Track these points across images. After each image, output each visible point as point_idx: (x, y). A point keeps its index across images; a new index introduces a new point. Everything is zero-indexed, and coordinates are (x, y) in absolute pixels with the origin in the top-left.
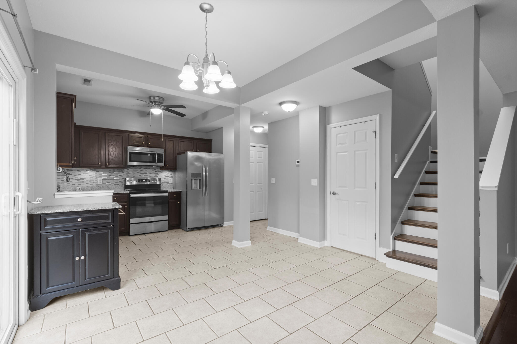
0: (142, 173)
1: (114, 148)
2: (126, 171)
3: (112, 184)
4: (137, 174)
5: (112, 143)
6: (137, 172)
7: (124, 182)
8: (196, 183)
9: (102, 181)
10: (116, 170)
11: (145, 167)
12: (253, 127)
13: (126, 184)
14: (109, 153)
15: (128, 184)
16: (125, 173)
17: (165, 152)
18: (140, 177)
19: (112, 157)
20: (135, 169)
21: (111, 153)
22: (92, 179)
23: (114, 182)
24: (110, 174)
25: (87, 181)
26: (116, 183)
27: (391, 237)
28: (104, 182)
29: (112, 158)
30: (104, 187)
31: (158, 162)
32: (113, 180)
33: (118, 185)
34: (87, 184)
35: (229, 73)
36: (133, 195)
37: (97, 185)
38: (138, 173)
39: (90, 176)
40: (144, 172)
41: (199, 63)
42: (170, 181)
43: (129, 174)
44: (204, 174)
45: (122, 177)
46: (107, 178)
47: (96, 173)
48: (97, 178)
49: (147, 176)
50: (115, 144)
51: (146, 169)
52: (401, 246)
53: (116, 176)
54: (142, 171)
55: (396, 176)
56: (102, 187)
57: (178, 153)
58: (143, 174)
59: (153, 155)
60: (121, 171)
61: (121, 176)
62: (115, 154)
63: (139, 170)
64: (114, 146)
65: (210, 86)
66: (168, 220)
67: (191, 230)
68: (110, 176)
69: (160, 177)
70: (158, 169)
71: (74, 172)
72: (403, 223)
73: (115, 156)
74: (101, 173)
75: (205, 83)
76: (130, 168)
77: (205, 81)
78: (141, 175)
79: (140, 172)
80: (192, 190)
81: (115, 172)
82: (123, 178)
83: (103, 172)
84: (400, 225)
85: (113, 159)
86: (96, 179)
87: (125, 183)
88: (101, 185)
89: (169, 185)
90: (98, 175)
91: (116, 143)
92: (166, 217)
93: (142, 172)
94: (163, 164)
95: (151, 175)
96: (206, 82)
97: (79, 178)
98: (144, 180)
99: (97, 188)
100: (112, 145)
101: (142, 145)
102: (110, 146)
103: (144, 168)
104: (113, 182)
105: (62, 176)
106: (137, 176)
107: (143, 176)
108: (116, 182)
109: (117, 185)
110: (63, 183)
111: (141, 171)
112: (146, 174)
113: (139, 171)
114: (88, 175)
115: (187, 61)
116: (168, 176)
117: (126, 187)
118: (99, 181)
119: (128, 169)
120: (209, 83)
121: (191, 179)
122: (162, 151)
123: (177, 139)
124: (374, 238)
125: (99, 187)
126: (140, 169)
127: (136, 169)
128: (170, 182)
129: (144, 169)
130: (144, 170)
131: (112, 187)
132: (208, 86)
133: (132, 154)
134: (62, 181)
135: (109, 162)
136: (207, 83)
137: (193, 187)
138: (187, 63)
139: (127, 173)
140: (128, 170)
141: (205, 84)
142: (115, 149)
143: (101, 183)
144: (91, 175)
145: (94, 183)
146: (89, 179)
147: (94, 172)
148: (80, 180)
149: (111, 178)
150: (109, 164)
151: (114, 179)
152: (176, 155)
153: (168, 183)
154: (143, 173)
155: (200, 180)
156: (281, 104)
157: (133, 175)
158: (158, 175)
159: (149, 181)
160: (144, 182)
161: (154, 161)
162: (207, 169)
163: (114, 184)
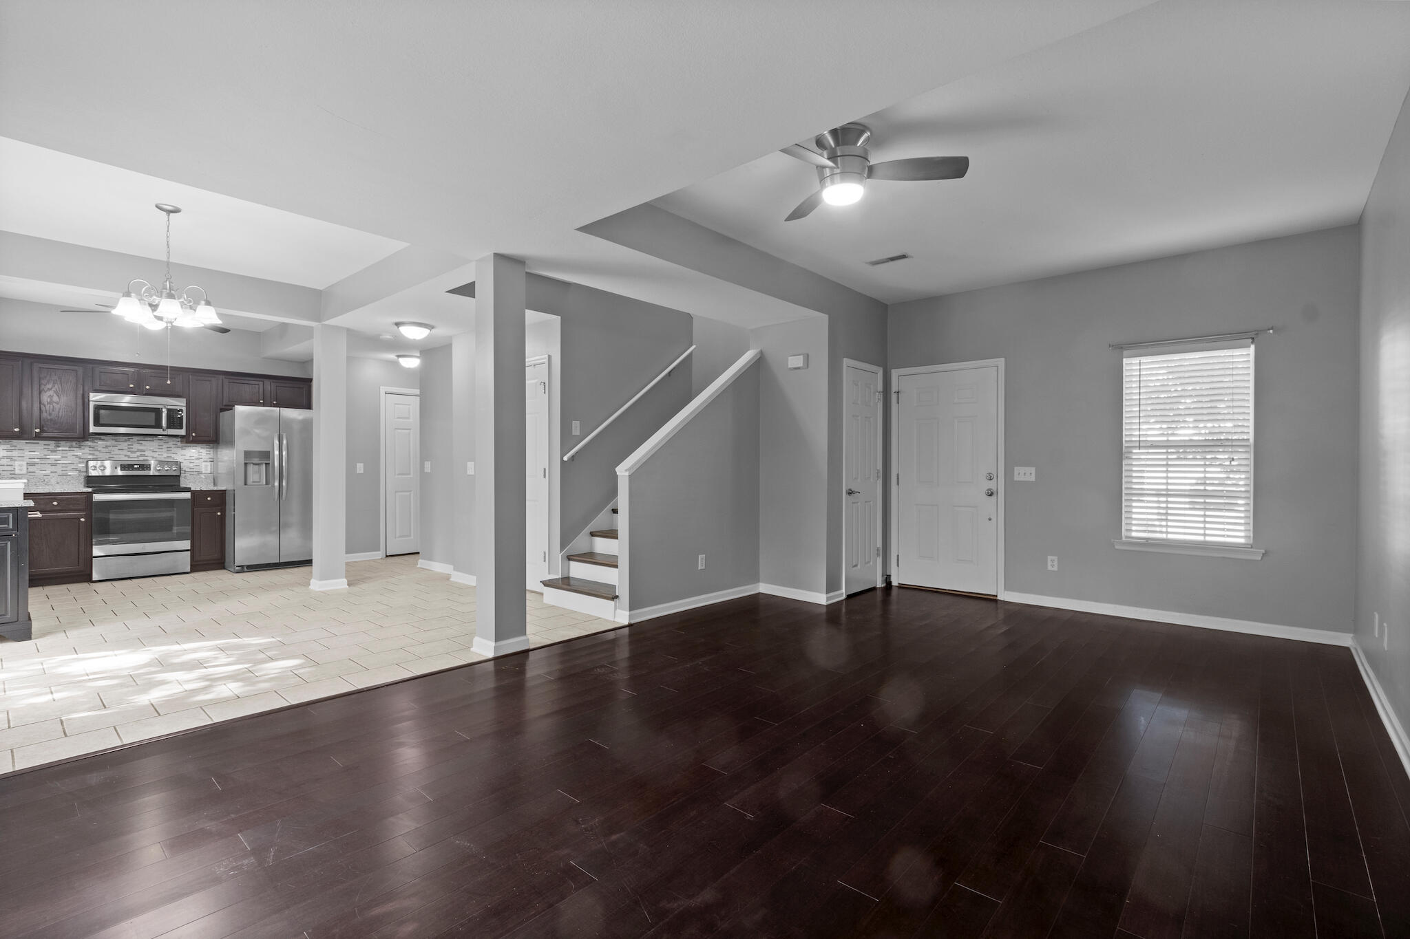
0: (131, 450)
1: (55, 395)
2: (90, 447)
3: (53, 474)
4: (117, 452)
5: (49, 386)
6: (119, 447)
7: (84, 470)
8: (259, 472)
9: (24, 468)
10: (62, 443)
12: (399, 356)
13: (90, 475)
14: (42, 406)
15: (93, 473)
16: (87, 450)
17: (188, 406)
18: (126, 459)
19: (50, 414)
20: (114, 443)
21: (47, 407)
23: (59, 469)
24: (46, 452)
26: (64, 472)
27: (560, 555)
28: (31, 468)
29: (49, 417)
30: (31, 480)
31: (169, 427)
32: (55, 464)
33: (68, 477)
36: (98, 497)
37: (13, 476)
38: (123, 449)
42: (206, 468)
43: (96, 453)
44: (277, 453)
45: (80, 458)
46: (38, 460)
47: (8, 450)
48: (12, 460)
49: (146, 458)
50: (56, 386)
51: (144, 442)
52: (579, 571)
53: (62, 457)
54: (132, 445)
55: (565, 458)
57: (224, 407)
58: (133, 452)
59: (158, 412)
60: (77, 446)
61: (77, 456)
62: (57, 410)
63: (126, 444)
64: (56, 392)
66: (192, 550)
67: (246, 570)
68: (48, 457)
69: (179, 458)
72: (593, 534)
73: (59, 412)
74: (23, 450)
76: (100, 439)
78: (129, 454)
79: (127, 448)
80: (246, 486)
81: (60, 449)
82: (81, 460)
83: (27, 448)
84: (588, 537)
85: (51, 420)
86: (10, 463)
87: (87, 471)
88: (23, 476)
89: (203, 476)
90: (15, 453)
91: (60, 386)
92: (186, 544)
93: (131, 448)
94: (183, 432)
95: (156, 455)
98: (135, 466)
100: (49, 389)
101: (130, 390)
102: (46, 392)
104: (54, 468)
106: (117, 456)
107: (135, 458)
108: (64, 469)
109: (65, 477)
111: (129, 445)
112: (143, 453)
113: (124, 445)
116: (201, 457)
117: (90, 481)
118: (17, 468)
119: (96, 441)
121: (246, 464)
122: (179, 404)
123: (221, 377)
124: (543, 560)
126: (126, 441)
127: (116, 441)
128: (206, 470)
130: (138, 443)
131: (52, 481)
133: (102, 409)
135: (43, 427)
137: (251, 480)
139: (91, 449)
140: (92, 444)
142: (57, 397)
143: (24, 472)
145: (5, 472)
147: (5, 447)
149: (49, 461)
150: (42, 431)
151: (59, 462)
152: (219, 411)
153: (199, 473)
154: (133, 450)
155: (266, 464)
156: (398, 324)
157: (108, 455)
158: (173, 456)
159: (150, 468)
160: (137, 469)
161: (158, 426)
162: (285, 442)
163: (57, 474)
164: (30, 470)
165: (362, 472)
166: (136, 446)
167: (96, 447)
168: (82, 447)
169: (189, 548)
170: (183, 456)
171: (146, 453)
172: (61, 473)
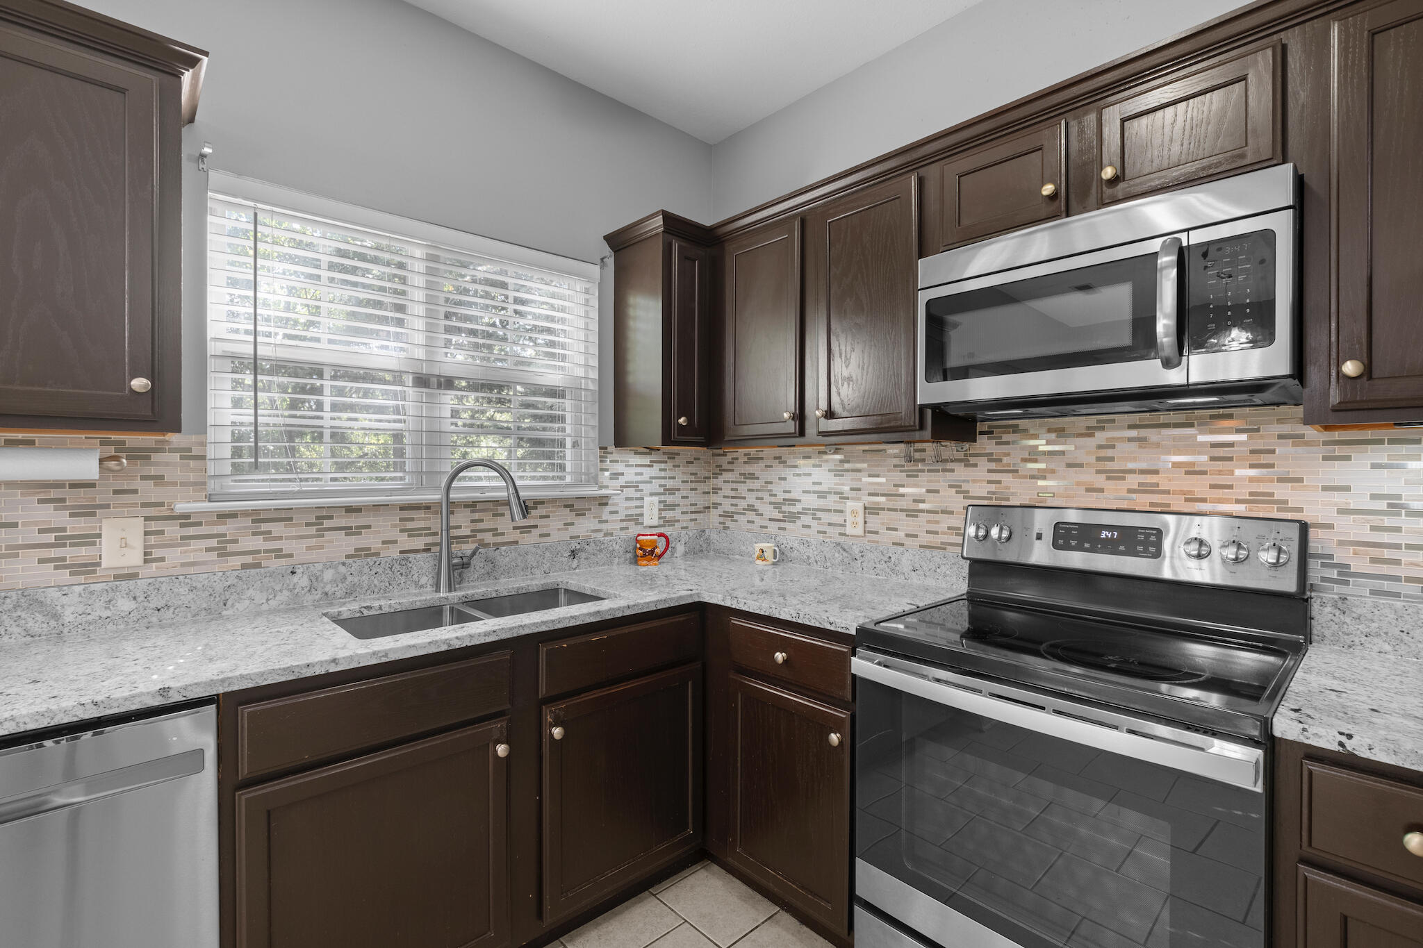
0: (1109, 465)
3: (909, 541)
9: (860, 520)
20: (1054, 439)
22: (822, 503)
23: (920, 526)
24: (899, 476)
25: (805, 511)
26: (931, 538)
30: (869, 556)
32: (912, 514)
33: (935, 552)
34: (805, 531)
37: (842, 539)
38: (1081, 466)
39: (817, 488)
40: (1127, 454)
43: (1006, 478)
46: (883, 499)
47: (838, 473)
48: (844, 498)
51: (1153, 435)
53: (929, 491)
54: (1109, 453)
58: (1116, 476)
68: (902, 490)
69: (1315, 507)
70: (1287, 429)
71: (766, 466)
74: (859, 471)
78: (1100, 481)
79: (1092, 459)
81: (924, 466)
83: (865, 466)
86: (839, 507)
88: (856, 540)
90: (846, 482)
93: (1112, 459)
97: (781, 496)
99: (837, 555)
103: (1131, 427)
104: (906, 525)
105: (735, 486)
108: (932, 528)
109: (931, 550)
110: (735, 517)
111: (1100, 447)
112: (1152, 480)
114: (806, 483)
118: (850, 518)
119: (1005, 438)
125: (845, 554)
129: (1133, 433)
130: (1130, 440)
131: (904, 560)
134: (733, 509)
139: (993, 466)
140: (1004, 449)
143: (860, 531)
144: (821, 483)
146: (814, 502)
148: (784, 508)
149: (904, 504)
151: (922, 506)
158: (1281, 491)
159: (1159, 545)
160: (1110, 547)
161: (1145, 348)
163: (917, 542)
164: (870, 527)
166: (1130, 456)
167: (1005, 460)
168: (972, 460)
170: (1337, 497)
171: (1162, 481)
172: (925, 539)
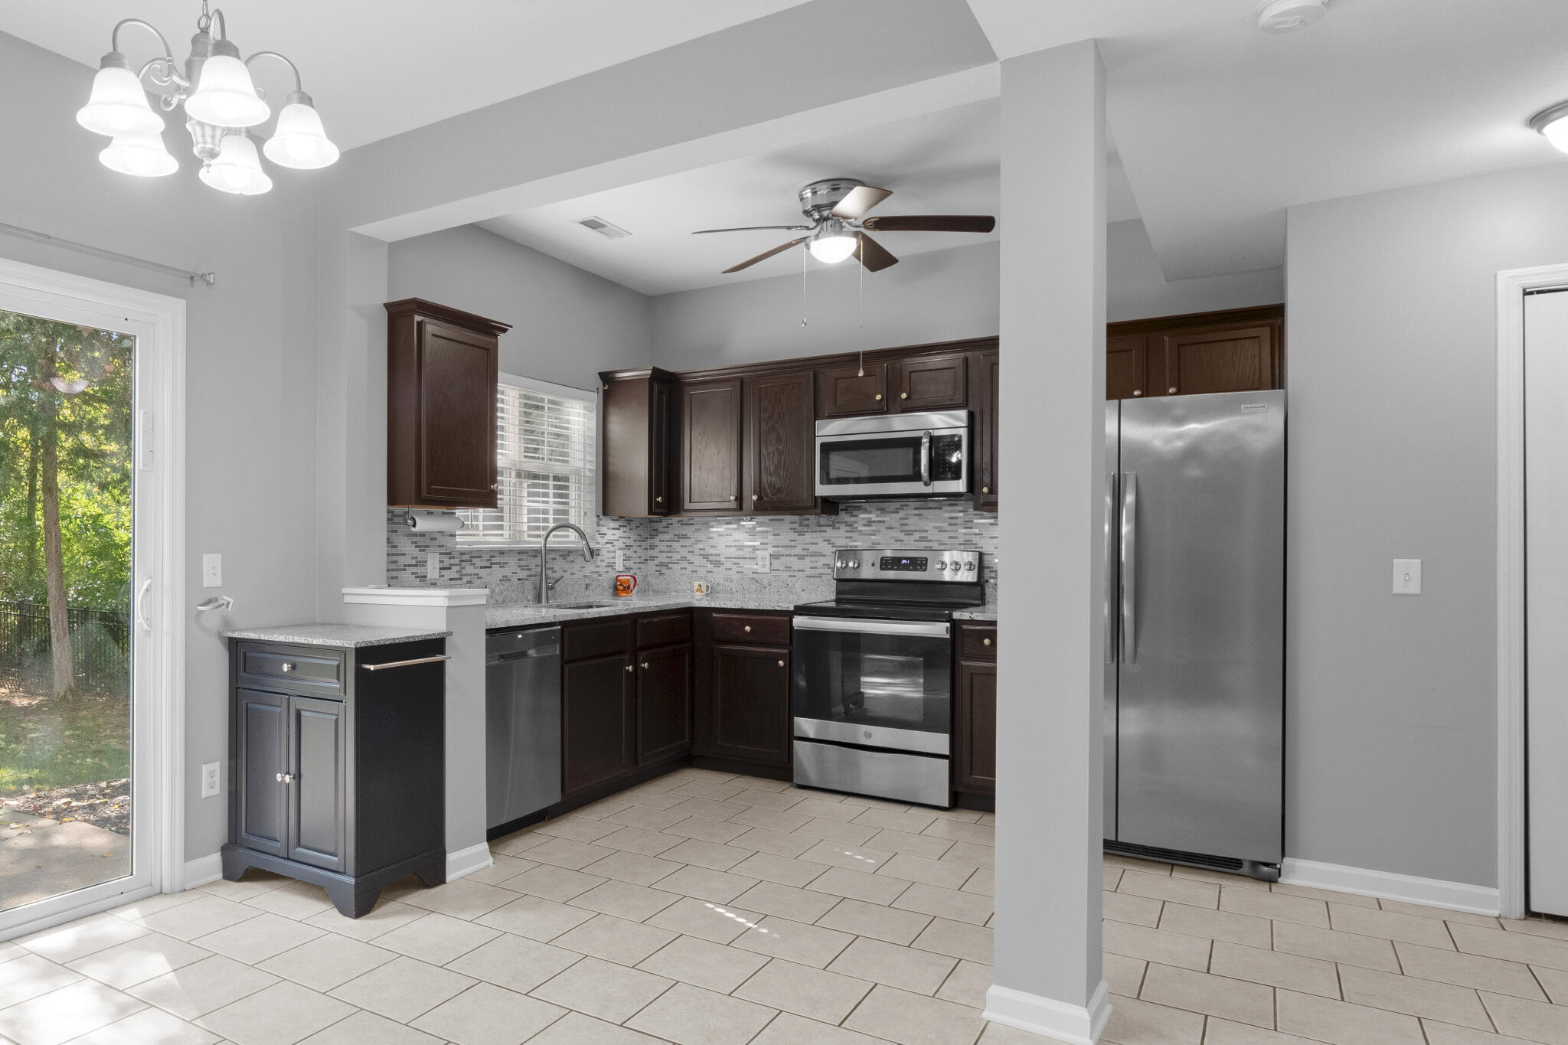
0: (906, 528)
2: (847, 524)
3: (799, 574)
4: (882, 533)
6: (889, 523)
9: (767, 562)
11: (917, 504)
15: (843, 574)
16: (842, 531)
18: (892, 546)
22: (740, 553)
23: (807, 565)
24: (793, 535)
25: (728, 559)
26: (813, 571)
30: (774, 585)
32: (801, 557)
33: (816, 579)
34: (728, 572)
35: (307, 100)
37: (755, 576)
38: (892, 528)
39: (736, 544)
40: (914, 522)
41: (169, 56)
43: (853, 535)
46: (782, 549)
48: (756, 549)
49: (922, 544)
54: (906, 521)
56: (765, 582)
58: (909, 533)
65: (220, 152)
66: (953, 758)
68: (794, 543)
69: (986, 546)
74: (767, 532)
75: (200, 139)
77: (198, 129)
78: (902, 536)
79: (898, 525)
81: (808, 528)
82: (836, 549)
83: (770, 528)
86: (752, 555)
88: (765, 576)
90: (758, 539)
92: (944, 741)
93: (907, 525)
96: (203, 136)
97: (708, 550)
98: (904, 562)
99: (752, 586)
103: (916, 509)
104: (797, 564)
105: (669, 544)
106: (881, 541)
107: (910, 547)
108: (814, 565)
109: (813, 579)
110: (670, 566)
111: (901, 518)
112: (922, 536)
113: (894, 519)
114: (728, 541)
115: (112, 50)
118: (760, 562)
119: (855, 513)
120: (217, 141)
125: (758, 584)
126: (897, 510)
129: (917, 512)
130: (916, 515)
131: (797, 585)
132: (213, 155)
134: (668, 560)
136: (209, 140)
138: (111, 60)
139: (848, 528)
141: (197, 143)
143: (767, 570)
144: (739, 541)
146: (733, 552)
148: (711, 558)
149: (797, 551)
151: (807, 553)
154: (913, 529)
157: (873, 540)
159: (926, 565)
160: (906, 568)
161: (916, 477)
162: (1129, 499)
163: (804, 574)
164: (774, 567)
165: (1414, 588)
167: (855, 525)
168: (837, 525)
169: (947, 752)
172: (809, 572)
